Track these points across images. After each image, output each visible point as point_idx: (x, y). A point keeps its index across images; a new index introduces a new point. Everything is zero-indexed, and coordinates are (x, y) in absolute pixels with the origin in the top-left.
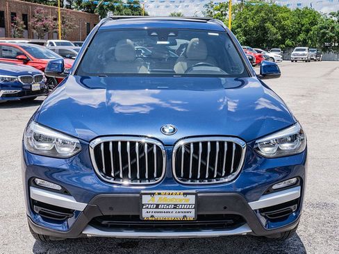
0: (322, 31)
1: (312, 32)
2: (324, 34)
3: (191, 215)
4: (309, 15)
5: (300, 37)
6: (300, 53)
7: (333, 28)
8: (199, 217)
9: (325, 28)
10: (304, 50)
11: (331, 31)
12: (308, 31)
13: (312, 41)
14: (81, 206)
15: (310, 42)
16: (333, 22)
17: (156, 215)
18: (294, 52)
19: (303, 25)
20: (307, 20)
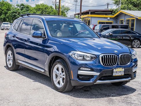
0: (13, 14)
1: (8, 14)
2: (15, 16)
3: (123, 74)
4: (6, 5)
5: (2, 17)
6: (6, 25)
7: (19, 13)
8: (125, 75)
9: (15, 13)
10: (8, 24)
11: (18, 14)
12: (6, 13)
13: (9, 19)
14: (98, 74)
15: (7, 20)
16: (19, 9)
17: (116, 74)
18: (2, 25)
19: (3, 10)
20: (5, 7)
